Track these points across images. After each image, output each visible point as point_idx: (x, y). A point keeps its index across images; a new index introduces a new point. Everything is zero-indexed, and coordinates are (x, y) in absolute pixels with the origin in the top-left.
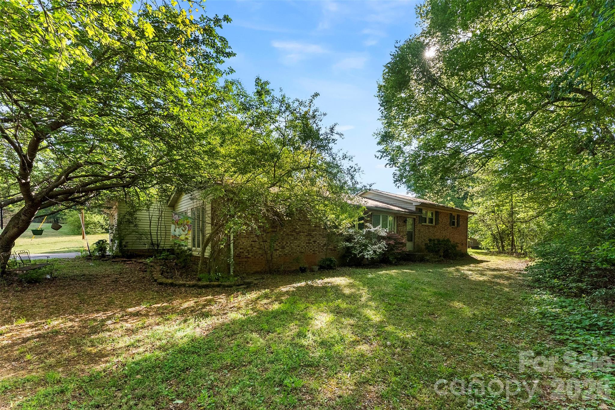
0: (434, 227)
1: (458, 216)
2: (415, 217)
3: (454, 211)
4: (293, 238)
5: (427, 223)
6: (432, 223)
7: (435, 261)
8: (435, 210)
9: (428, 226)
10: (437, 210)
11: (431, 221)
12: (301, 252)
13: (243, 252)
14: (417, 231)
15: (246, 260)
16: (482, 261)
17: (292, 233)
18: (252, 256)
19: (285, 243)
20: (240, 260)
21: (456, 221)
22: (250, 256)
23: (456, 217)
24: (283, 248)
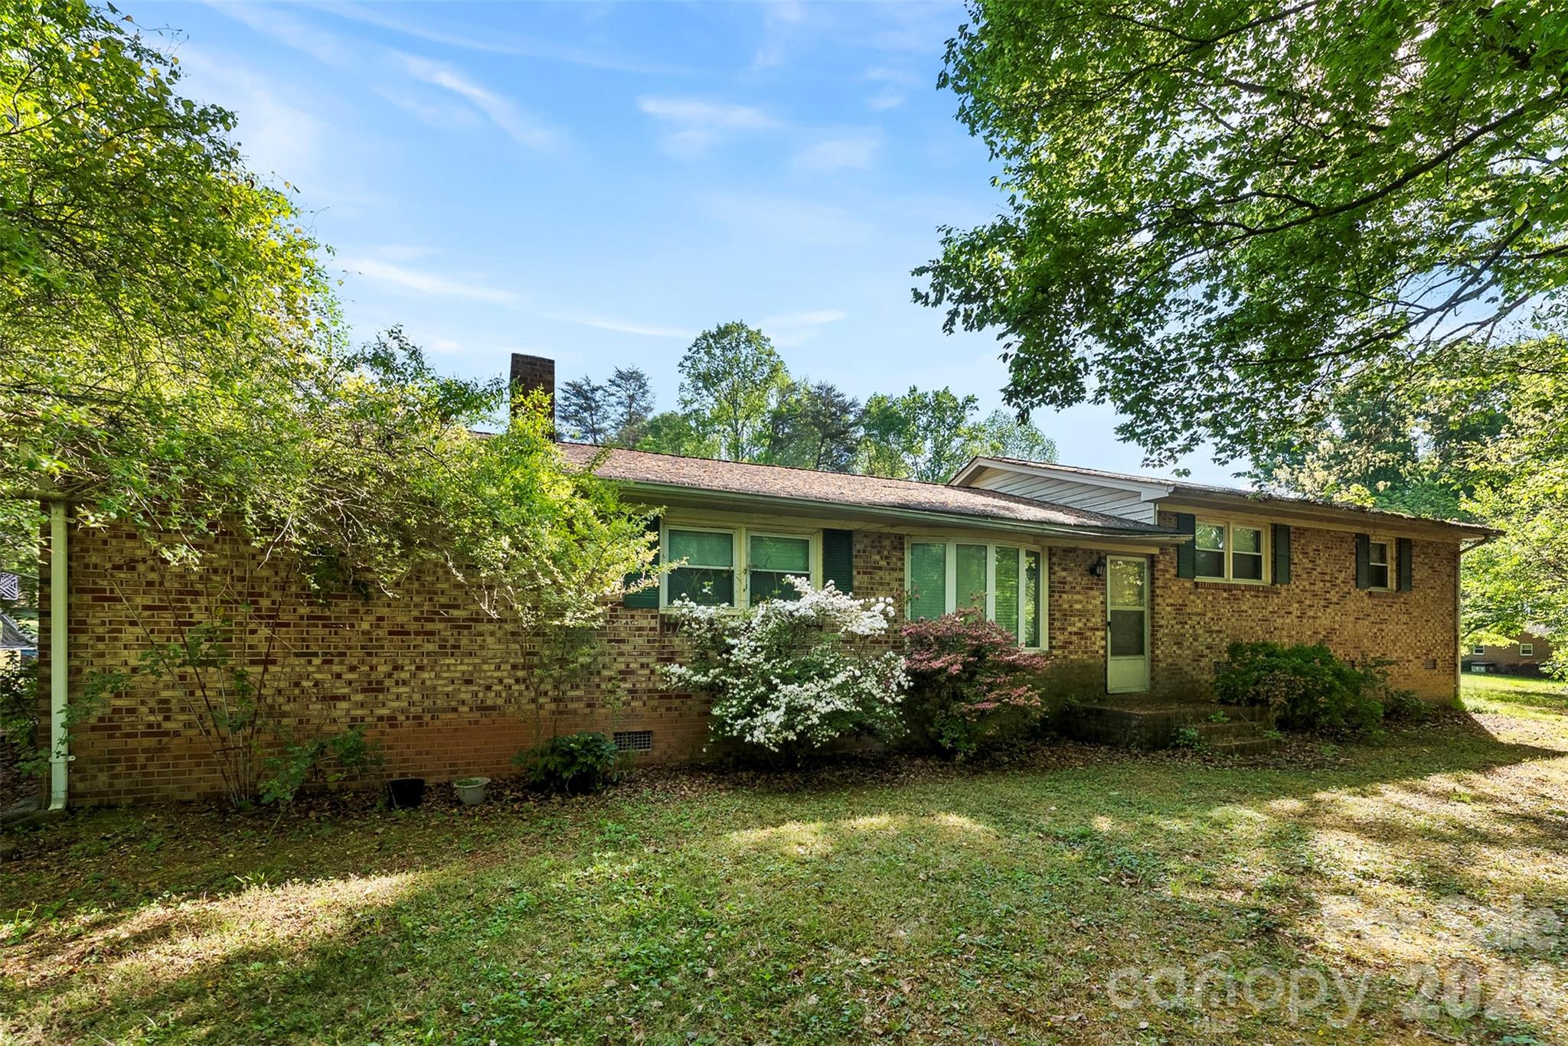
0: (1267, 592)
1: (1403, 545)
2: (1156, 551)
3: (1375, 526)
4: (431, 647)
5: (1229, 577)
6: (1257, 575)
7: (1228, 752)
8: (1267, 520)
9: (1229, 588)
10: (1279, 520)
11: (1250, 566)
12: (484, 708)
13: (131, 711)
14: (1165, 610)
15: (150, 742)
16: (1518, 753)
17: (429, 626)
18: (189, 725)
19: (383, 669)
20: (113, 744)
21: (1391, 566)
22: (169, 726)
23: (1391, 552)
24: (374, 688)
